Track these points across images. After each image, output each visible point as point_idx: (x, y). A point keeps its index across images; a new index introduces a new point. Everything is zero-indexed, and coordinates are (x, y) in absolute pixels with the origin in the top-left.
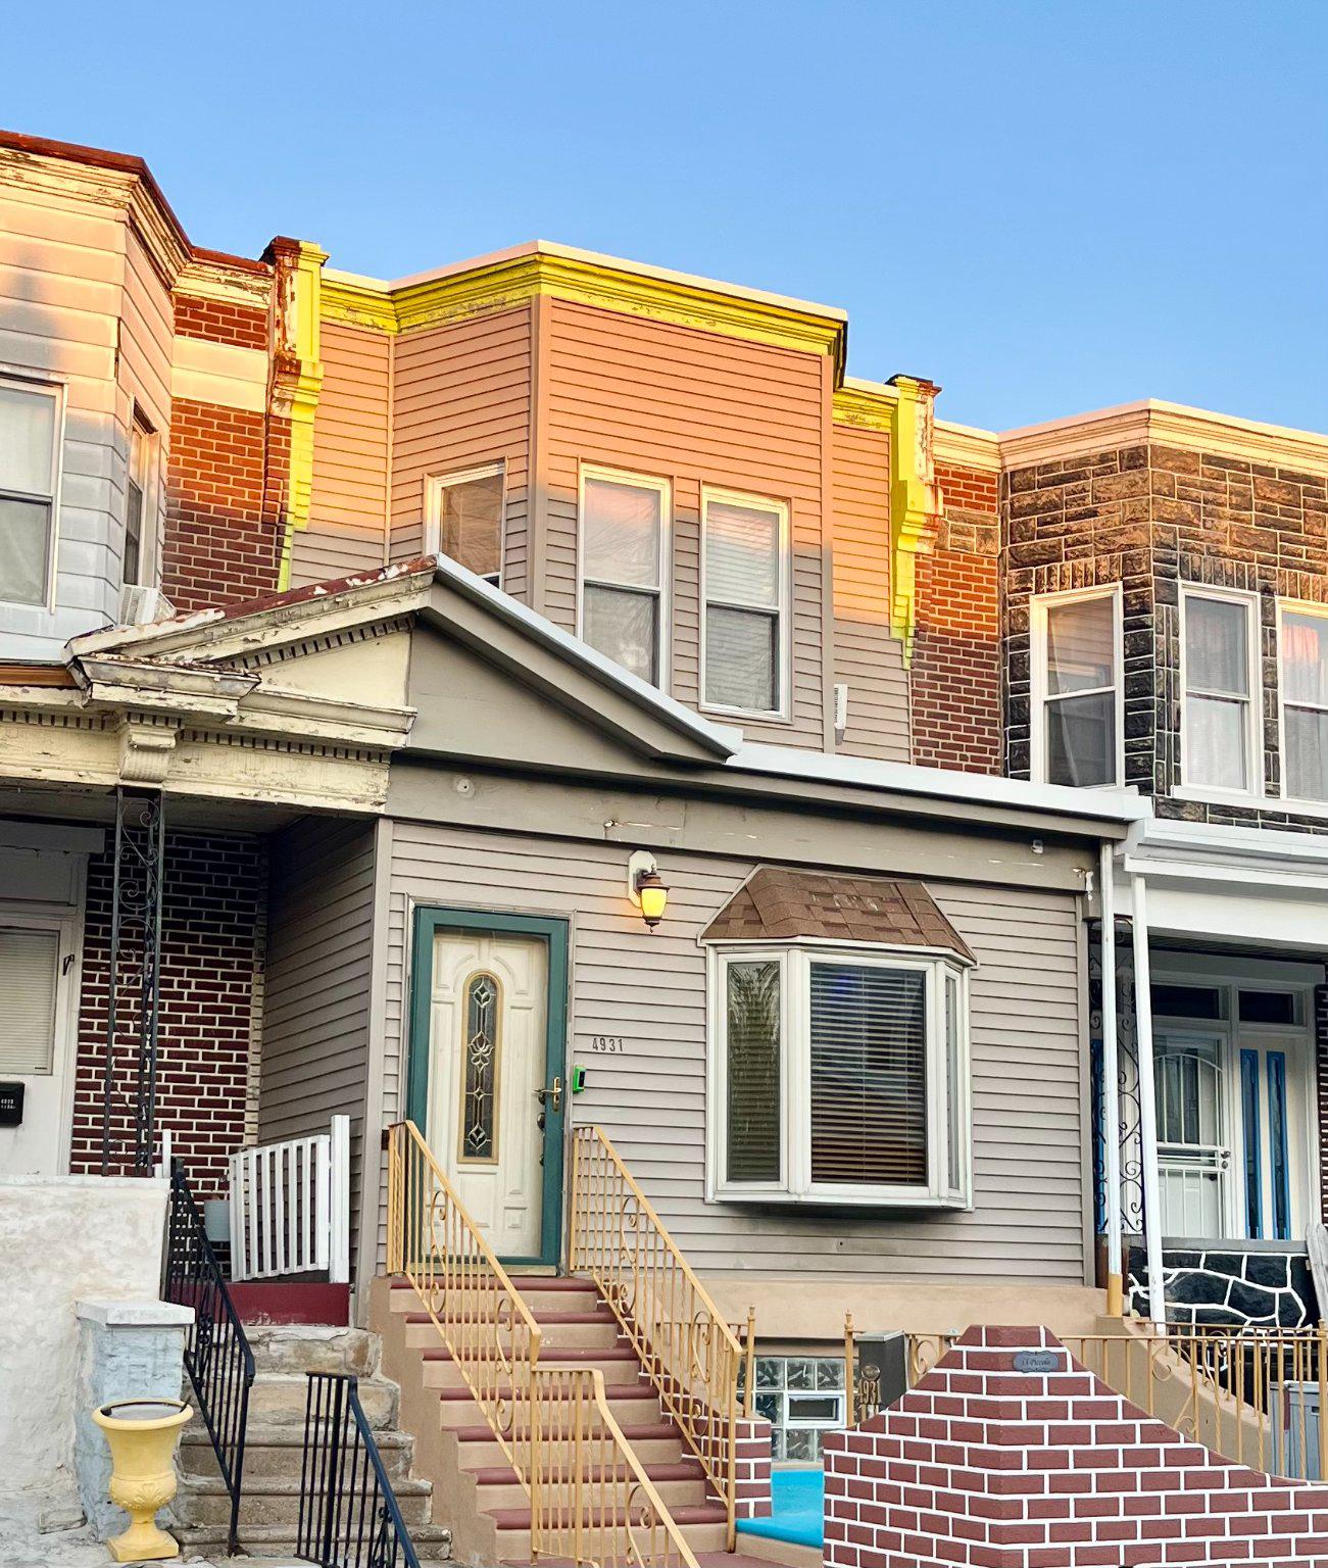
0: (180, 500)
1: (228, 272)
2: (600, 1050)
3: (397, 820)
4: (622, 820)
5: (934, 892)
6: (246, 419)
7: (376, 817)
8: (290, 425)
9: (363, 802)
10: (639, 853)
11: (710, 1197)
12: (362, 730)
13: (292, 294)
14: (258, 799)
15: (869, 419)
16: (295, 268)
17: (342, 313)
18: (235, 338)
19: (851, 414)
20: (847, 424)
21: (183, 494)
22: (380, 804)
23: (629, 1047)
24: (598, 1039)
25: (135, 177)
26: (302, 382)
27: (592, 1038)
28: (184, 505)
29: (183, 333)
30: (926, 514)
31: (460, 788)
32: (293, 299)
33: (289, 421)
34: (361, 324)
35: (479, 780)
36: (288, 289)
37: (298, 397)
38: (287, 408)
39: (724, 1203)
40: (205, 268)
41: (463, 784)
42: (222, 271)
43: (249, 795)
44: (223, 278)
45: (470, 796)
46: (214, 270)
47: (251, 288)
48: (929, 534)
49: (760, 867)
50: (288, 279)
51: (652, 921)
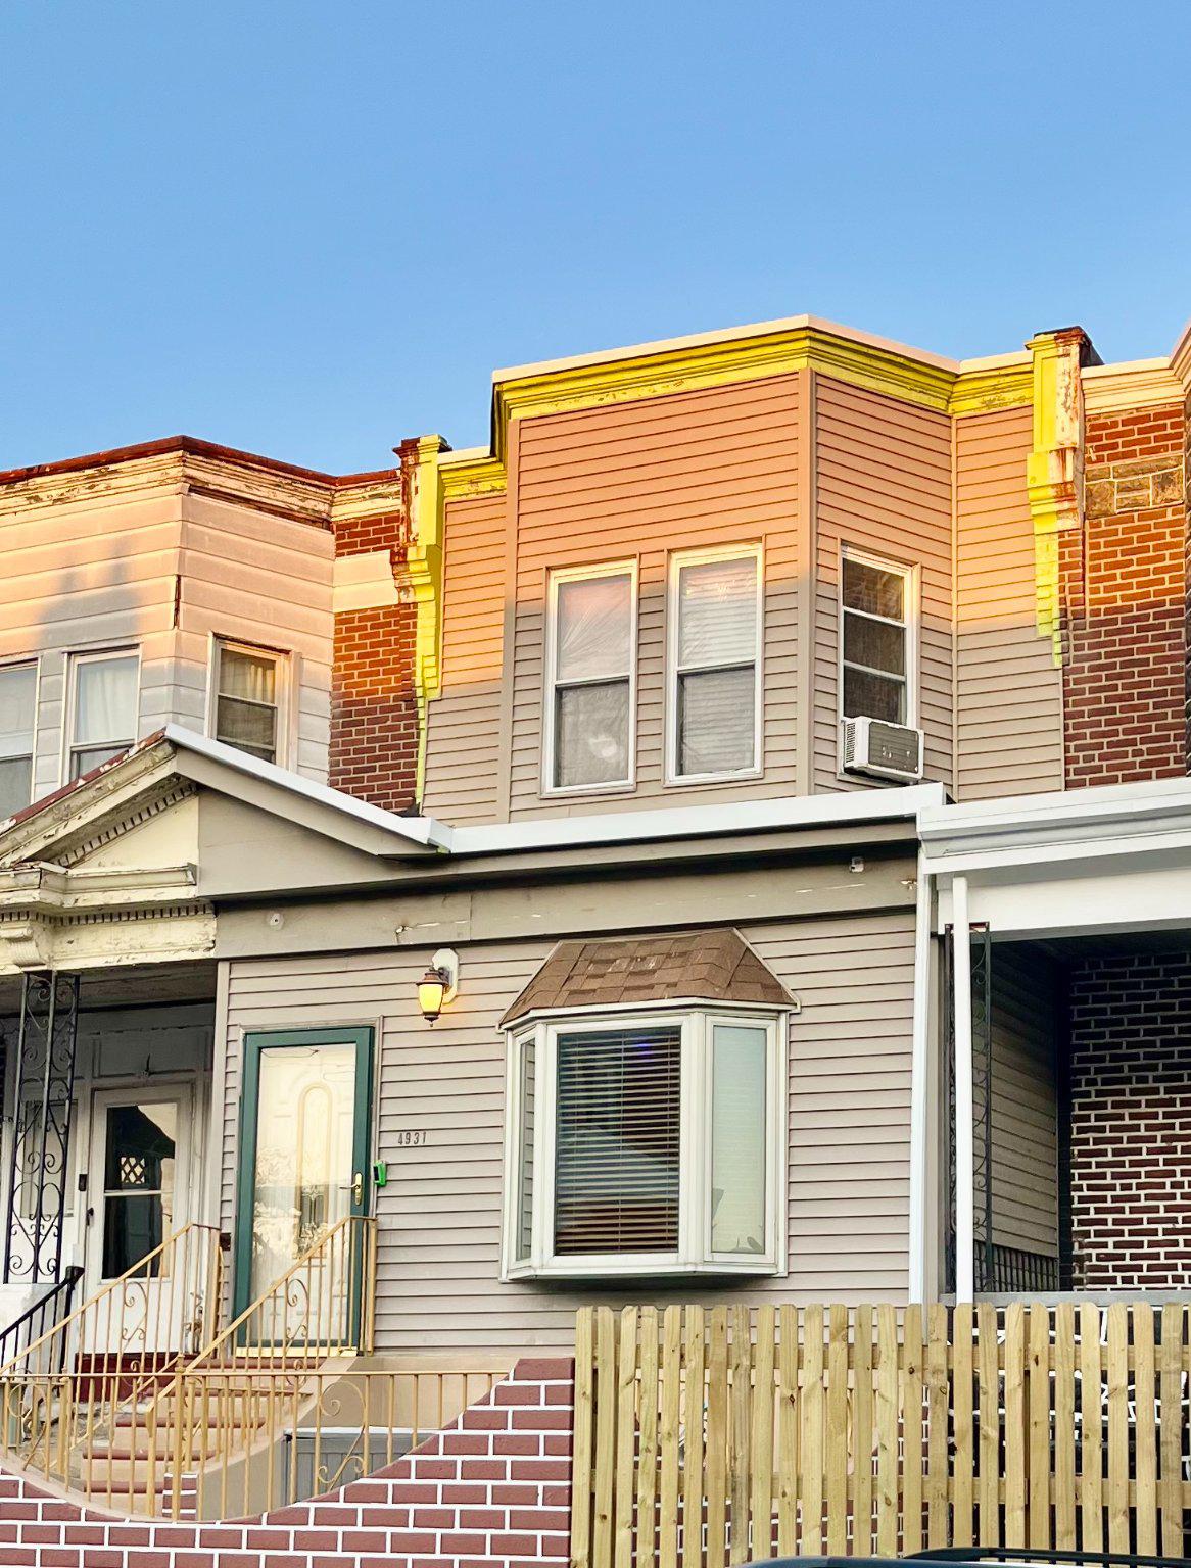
0: (341, 701)
1: (368, 489)
2: (404, 1145)
3: (232, 960)
4: (412, 924)
5: (748, 937)
6: (389, 612)
7: (215, 962)
8: (416, 608)
9: (197, 950)
10: (441, 952)
11: (504, 1277)
12: (162, 890)
13: (416, 488)
14: (120, 963)
15: (1009, 396)
16: (417, 464)
17: (466, 488)
18: (359, 548)
19: (987, 398)
20: (984, 411)
21: (345, 695)
22: (211, 949)
23: (431, 1139)
24: (404, 1134)
25: (180, 453)
26: (412, 567)
27: (398, 1134)
28: (346, 704)
29: (343, 555)
30: (1053, 486)
31: (272, 922)
32: (416, 492)
33: (415, 604)
34: (484, 492)
35: (285, 911)
36: (413, 485)
37: (415, 581)
38: (411, 594)
39: (516, 1281)
40: (350, 492)
41: (274, 918)
42: (363, 490)
43: (113, 961)
44: (366, 495)
45: (280, 927)
46: (357, 491)
47: (391, 494)
48: (1067, 505)
49: (561, 943)
50: (413, 476)
51: (432, 1016)
